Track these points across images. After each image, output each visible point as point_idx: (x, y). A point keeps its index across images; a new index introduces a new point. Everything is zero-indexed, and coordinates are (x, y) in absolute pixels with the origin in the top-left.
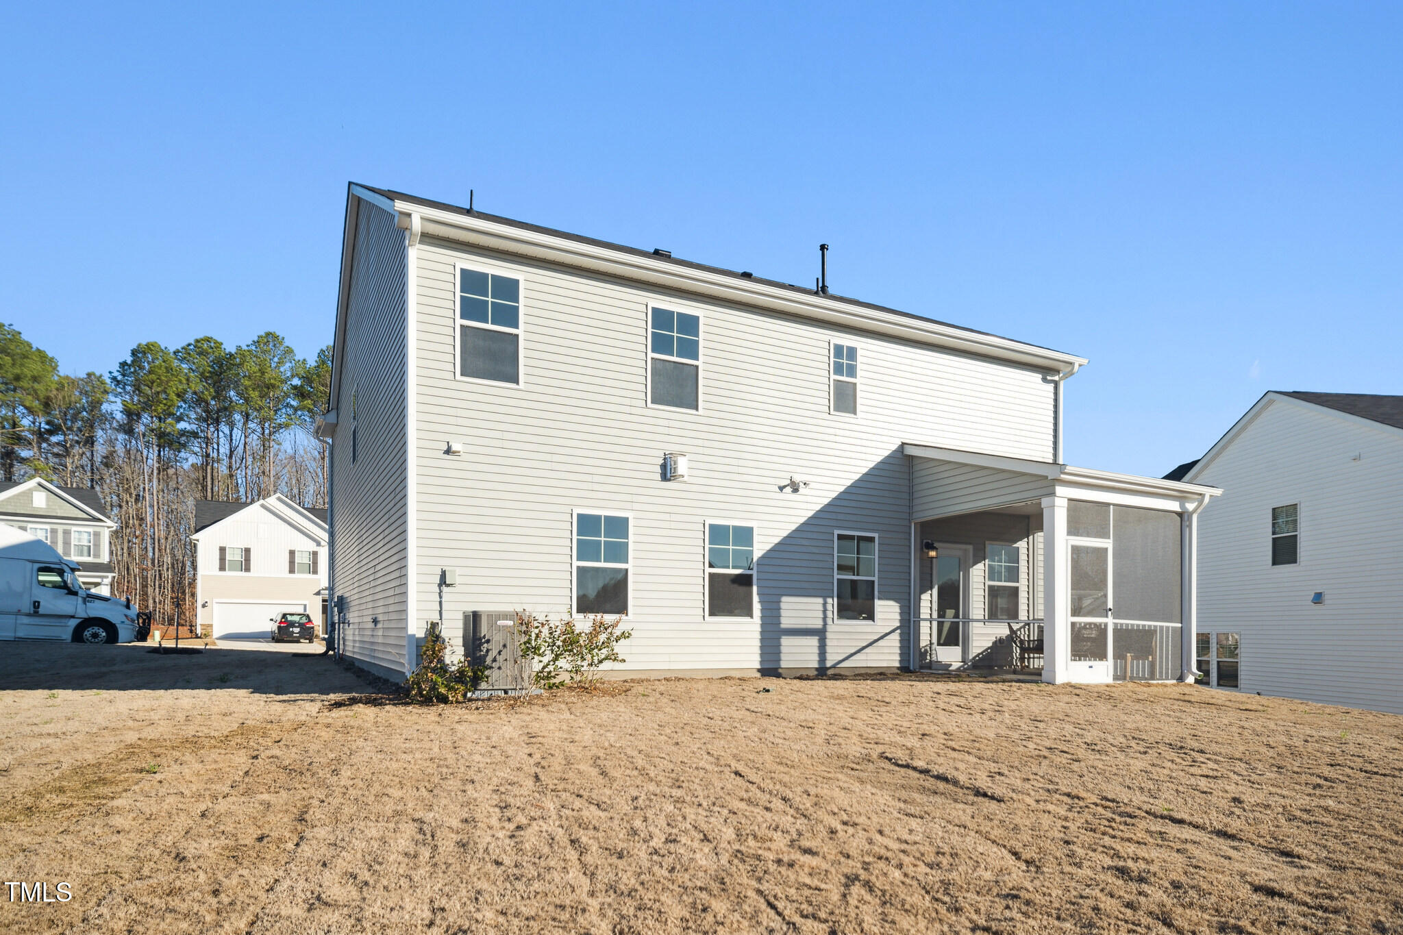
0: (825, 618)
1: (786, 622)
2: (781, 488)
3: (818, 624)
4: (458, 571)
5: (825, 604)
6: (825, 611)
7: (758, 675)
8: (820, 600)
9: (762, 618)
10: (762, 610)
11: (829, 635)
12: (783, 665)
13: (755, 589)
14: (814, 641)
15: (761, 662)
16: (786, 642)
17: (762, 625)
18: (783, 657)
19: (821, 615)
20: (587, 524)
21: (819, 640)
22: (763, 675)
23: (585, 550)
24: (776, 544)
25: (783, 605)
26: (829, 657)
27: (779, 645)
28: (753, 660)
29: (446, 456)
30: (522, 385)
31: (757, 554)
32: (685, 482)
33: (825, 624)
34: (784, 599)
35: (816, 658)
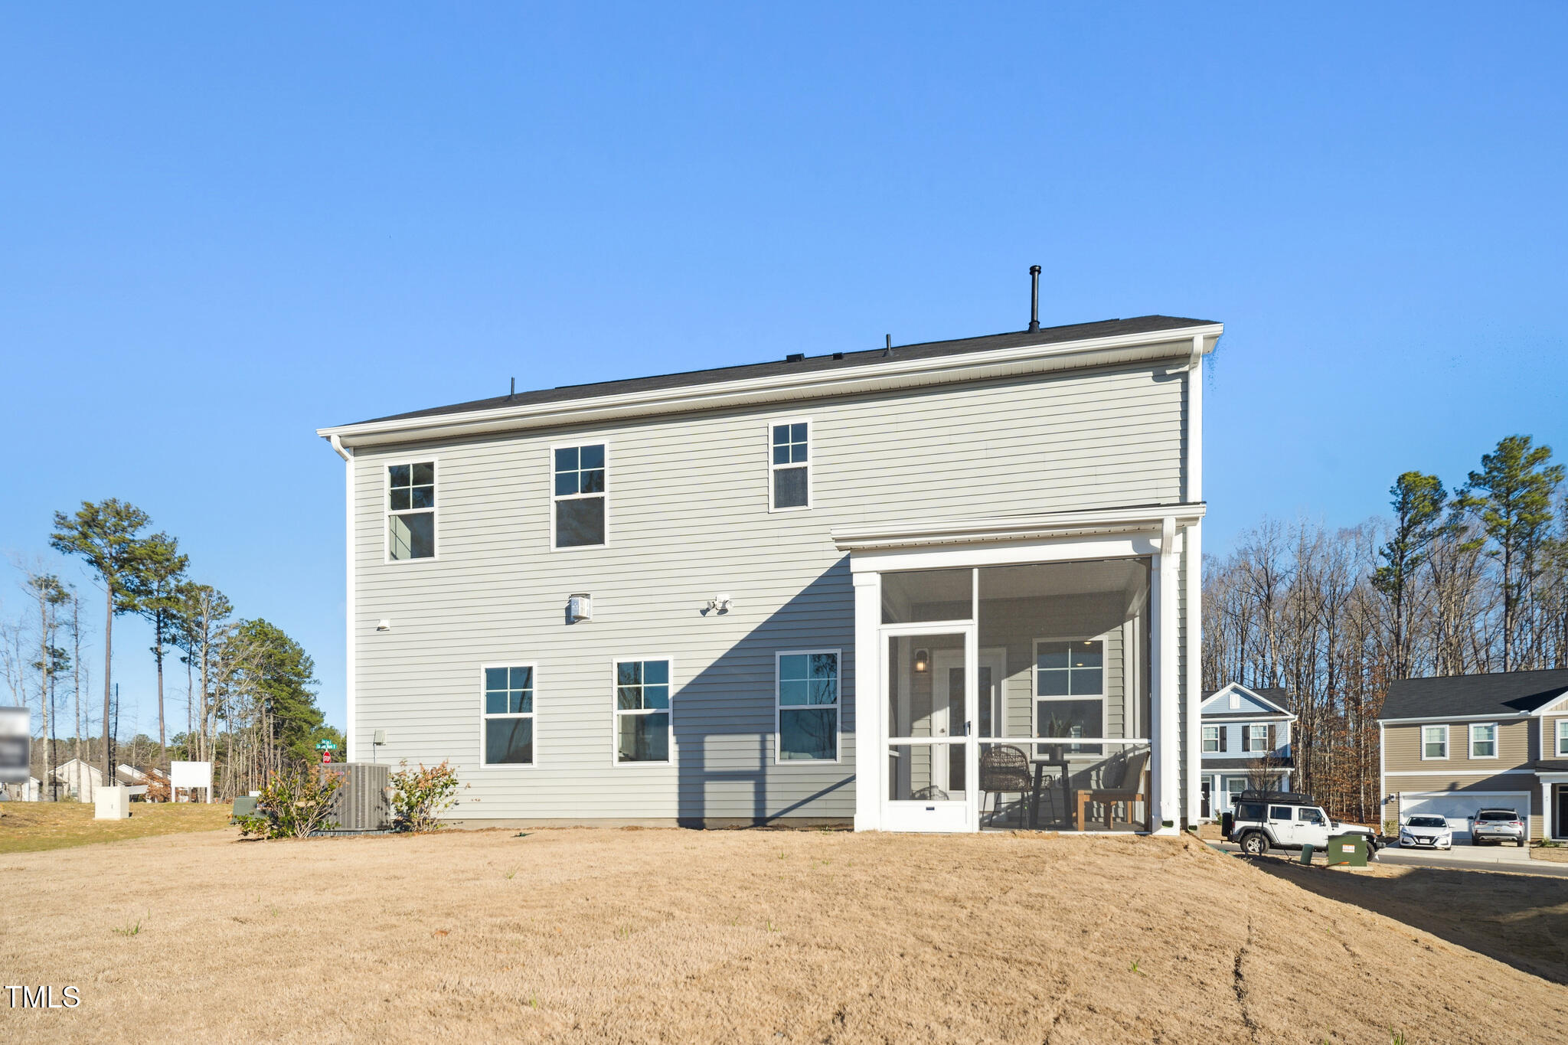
0: (763, 758)
1: (710, 765)
2: (704, 612)
3: (754, 765)
4: (387, 731)
5: (763, 742)
6: (763, 750)
7: (675, 825)
8: (757, 737)
9: (681, 760)
10: (680, 752)
11: (769, 779)
12: (708, 814)
13: (671, 728)
14: (749, 786)
15: (680, 810)
16: (710, 787)
17: (680, 769)
18: (707, 805)
19: (757, 754)
20: (495, 677)
21: (756, 784)
22: (681, 826)
23: (494, 703)
24: (699, 676)
25: (707, 746)
26: (769, 805)
27: (703, 792)
28: (670, 808)
29: (379, 633)
30: (437, 557)
31: (672, 691)
32: (591, 623)
33: (763, 766)
34: (708, 739)
35: (751, 805)
